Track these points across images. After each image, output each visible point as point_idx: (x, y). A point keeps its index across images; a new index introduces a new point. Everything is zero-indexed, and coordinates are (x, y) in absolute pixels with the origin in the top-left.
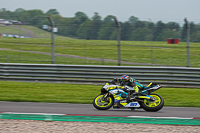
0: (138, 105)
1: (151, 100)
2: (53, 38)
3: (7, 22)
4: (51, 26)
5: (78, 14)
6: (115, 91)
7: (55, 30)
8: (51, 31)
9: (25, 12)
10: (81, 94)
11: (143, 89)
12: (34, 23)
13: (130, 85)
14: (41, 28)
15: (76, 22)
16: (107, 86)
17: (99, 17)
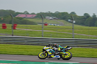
0: (59, 57)
1: (66, 54)
2: (73, 26)
3: (51, 18)
4: (72, 20)
5: (85, 14)
6: (49, 50)
7: (74, 22)
8: (72, 22)
9: (60, 13)
10: (87, 53)
11: (62, 49)
12: (64, 19)
13: (56, 47)
14: (67, 21)
15: (84, 18)
16: (45, 48)
17: (95, 16)
